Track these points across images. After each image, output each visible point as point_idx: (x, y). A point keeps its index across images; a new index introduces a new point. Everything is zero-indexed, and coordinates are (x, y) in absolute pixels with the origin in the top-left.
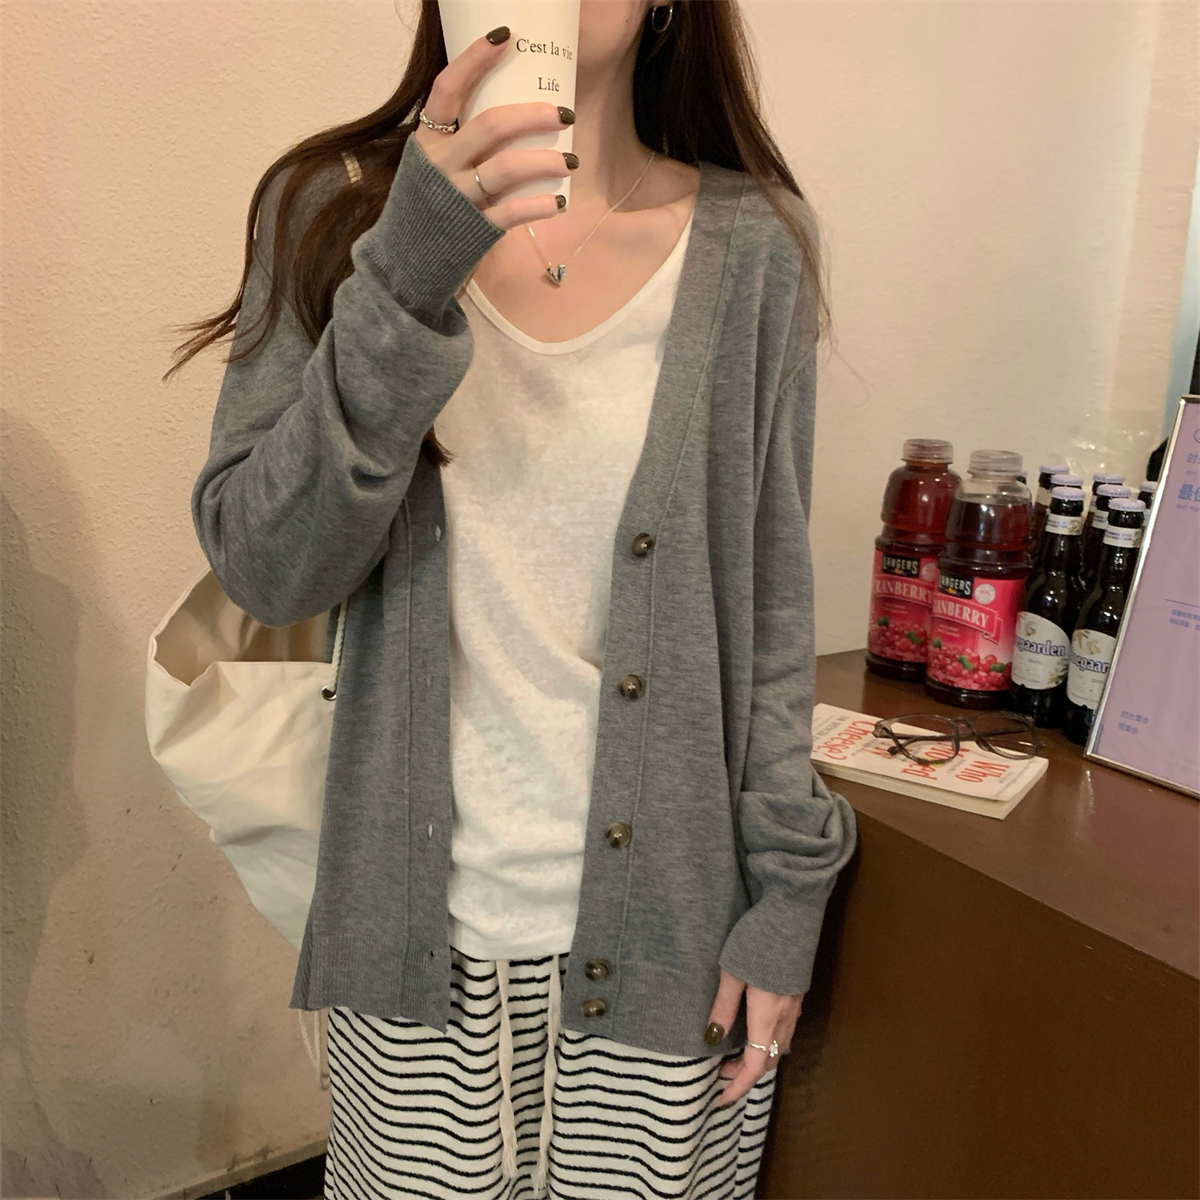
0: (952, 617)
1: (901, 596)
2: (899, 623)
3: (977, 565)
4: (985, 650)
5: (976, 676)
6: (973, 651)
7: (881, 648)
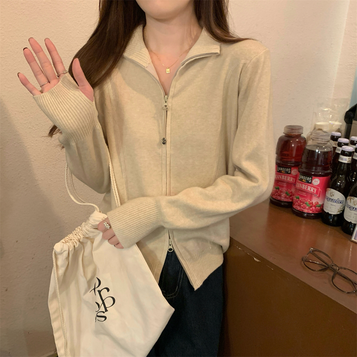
2: (283, 189)
3: (313, 172)
6: (311, 200)
7: (276, 196)
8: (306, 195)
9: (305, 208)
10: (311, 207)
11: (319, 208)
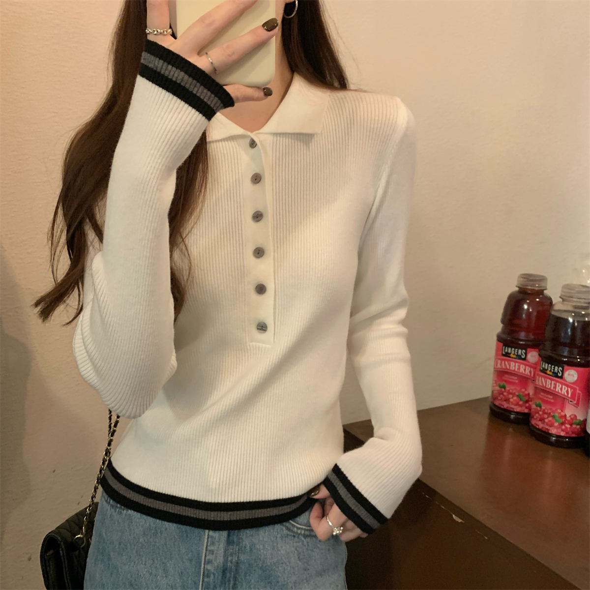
0: (548, 389)
1: (514, 371)
2: (512, 387)
3: (565, 357)
4: (569, 411)
5: (563, 427)
6: (562, 411)
7: (500, 402)
8: (552, 401)
9: (552, 425)
10: (563, 424)
11: (578, 427)
